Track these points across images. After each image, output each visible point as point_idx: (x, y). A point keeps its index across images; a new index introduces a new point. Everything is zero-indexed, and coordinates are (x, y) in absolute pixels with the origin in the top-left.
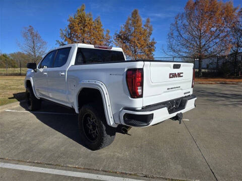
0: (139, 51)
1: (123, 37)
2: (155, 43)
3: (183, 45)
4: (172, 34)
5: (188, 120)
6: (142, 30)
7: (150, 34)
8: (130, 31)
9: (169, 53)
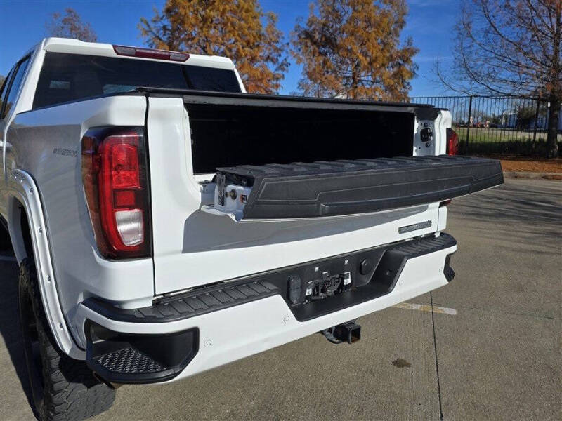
0: (365, 76)
1: (317, 36)
2: (413, 52)
3: (501, 58)
4: (468, 26)
5: (453, 312)
6: (376, 15)
7: (401, 24)
8: (339, 19)
9: (456, 85)
